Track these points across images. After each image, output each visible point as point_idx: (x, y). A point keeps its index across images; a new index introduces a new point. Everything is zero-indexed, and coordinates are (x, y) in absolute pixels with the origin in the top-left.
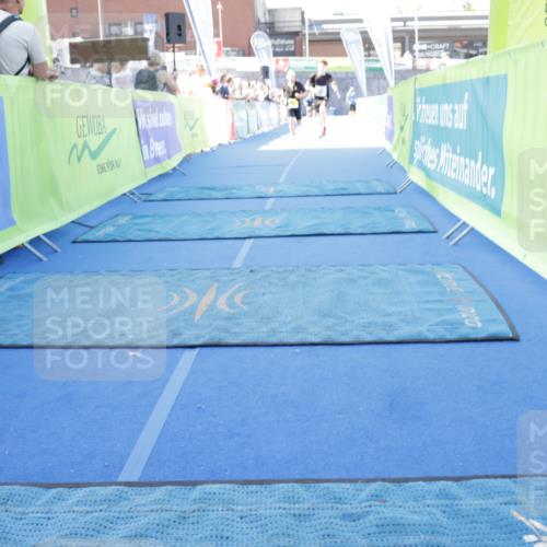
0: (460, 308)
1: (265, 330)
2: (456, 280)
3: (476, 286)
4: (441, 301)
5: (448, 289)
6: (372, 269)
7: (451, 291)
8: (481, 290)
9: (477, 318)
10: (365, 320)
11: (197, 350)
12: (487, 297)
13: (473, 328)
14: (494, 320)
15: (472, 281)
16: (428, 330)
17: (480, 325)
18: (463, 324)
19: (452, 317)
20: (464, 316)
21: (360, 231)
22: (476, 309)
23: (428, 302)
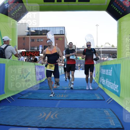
0: (110, 120)
1: (62, 124)
2: (109, 113)
3: (114, 114)
4: (105, 118)
5: (107, 115)
6: (89, 109)
7: (108, 115)
8: (115, 116)
9: (114, 123)
10: (86, 123)
11: (45, 129)
12: (116, 118)
13: (113, 125)
14: (118, 124)
16: (102, 126)
17: (114, 125)
18: (110, 124)
19: (107, 122)
20: (110, 122)
21: (86, 99)
22: (114, 120)
23: (102, 118)
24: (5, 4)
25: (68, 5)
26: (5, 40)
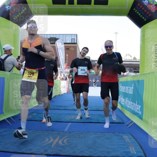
0: (130, 147)
1: (72, 151)
2: (128, 138)
3: (135, 140)
4: (124, 145)
5: (126, 141)
6: (105, 134)
7: (128, 142)
8: (136, 142)
9: (134, 151)
10: (102, 150)
12: (138, 144)
13: (133, 154)
14: (140, 152)
15: (133, 139)
16: (120, 154)
17: (135, 153)
18: (130, 152)
19: (127, 150)
20: (131, 150)
21: (102, 122)
22: (134, 148)
23: (120, 145)
24: (6, 6)
25: (82, 9)
26: (6, 50)
